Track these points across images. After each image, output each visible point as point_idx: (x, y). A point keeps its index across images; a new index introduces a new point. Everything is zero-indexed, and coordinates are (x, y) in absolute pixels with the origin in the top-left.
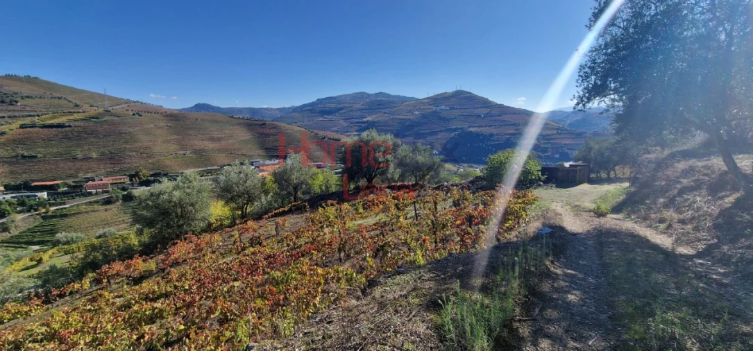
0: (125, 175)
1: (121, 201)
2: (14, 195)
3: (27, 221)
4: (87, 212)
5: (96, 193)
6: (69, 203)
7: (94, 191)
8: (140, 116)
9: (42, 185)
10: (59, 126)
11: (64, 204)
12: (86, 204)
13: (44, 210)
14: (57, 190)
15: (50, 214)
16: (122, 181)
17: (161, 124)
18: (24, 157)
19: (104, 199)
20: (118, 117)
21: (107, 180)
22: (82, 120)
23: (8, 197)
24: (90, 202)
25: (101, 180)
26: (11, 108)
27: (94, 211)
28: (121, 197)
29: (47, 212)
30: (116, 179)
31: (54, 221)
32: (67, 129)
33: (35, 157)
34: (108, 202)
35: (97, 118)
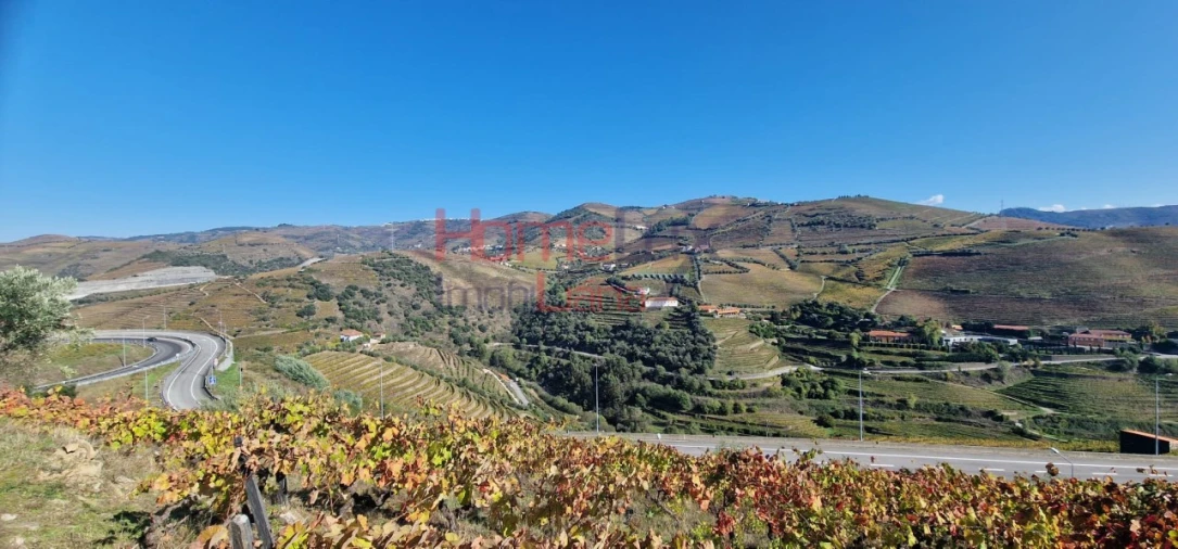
0: (1118, 329)
1: (1135, 370)
2: (980, 337)
3: (1017, 372)
4: (1094, 377)
5: (1091, 352)
6: (1058, 360)
7: (1088, 348)
8: (1076, 236)
9: (1007, 330)
10: (964, 253)
11: (1050, 359)
12: (1083, 364)
13: (1032, 363)
14: (1026, 338)
15: (1039, 368)
16: (1120, 337)
17: (1120, 249)
18: (953, 291)
19: (1108, 362)
20: (1039, 239)
21: (1095, 334)
22: (986, 244)
23: (976, 338)
24: (1088, 363)
25: (1087, 332)
26: (871, 233)
27: (1104, 378)
28: (1137, 364)
29: (1035, 366)
30: (1110, 334)
31: (1053, 380)
32: (977, 257)
33: (967, 292)
34: (1116, 367)
35: (1008, 242)
